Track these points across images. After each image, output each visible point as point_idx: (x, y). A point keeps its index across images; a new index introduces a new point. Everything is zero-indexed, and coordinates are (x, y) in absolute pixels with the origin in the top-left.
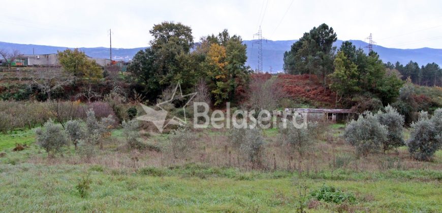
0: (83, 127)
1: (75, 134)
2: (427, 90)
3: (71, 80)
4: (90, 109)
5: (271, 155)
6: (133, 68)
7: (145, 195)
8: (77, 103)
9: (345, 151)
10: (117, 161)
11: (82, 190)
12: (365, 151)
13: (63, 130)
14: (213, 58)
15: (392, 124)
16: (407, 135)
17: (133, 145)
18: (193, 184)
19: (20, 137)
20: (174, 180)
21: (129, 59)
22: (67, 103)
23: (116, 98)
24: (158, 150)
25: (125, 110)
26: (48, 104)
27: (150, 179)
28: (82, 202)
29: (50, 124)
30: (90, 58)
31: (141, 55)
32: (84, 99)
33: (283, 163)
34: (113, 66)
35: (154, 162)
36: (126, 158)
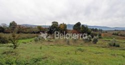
1: (40, 39)
2: (95, 32)
5: (71, 43)
7: (50, 49)
9: (83, 42)
10: (46, 43)
12: (86, 42)
13: (38, 38)
14: (62, 27)
15: (90, 38)
16: (92, 40)
18: (58, 47)
19: (31, 39)
20: (55, 47)
21: (48, 27)
24: (53, 42)
26: (36, 34)
27: (51, 47)
28: (40, 50)
29: (36, 37)
30: (42, 27)
33: (72, 44)
35: (52, 44)
36: (48, 43)
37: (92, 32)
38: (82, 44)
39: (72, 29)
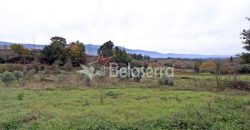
0: (22, 73)
1: (18, 76)
3: (16, 55)
4: (25, 67)
6: (43, 52)
7: (46, 98)
8: (19, 65)
10: (35, 86)
11: (20, 97)
13: (12, 74)
14: (74, 49)
17: (43, 80)
18: (65, 93)
20: (59, 92)
21: (41, 48)
22: (15, 65)
23: (36, 63)
24: (52, 81)
25: (39, 67)
26: (6, 65)
27: (49, 92)
28: (19, 102)
29: (6, 72)
30: (25, 48)
31: (46, 47)
32: (22, 63)
33: (97, 84)
34: (35, 51)
35: (51, 86)
36: (40, 85)
37: (134, 61)
38: (114, 84)
39: (95, 54)
